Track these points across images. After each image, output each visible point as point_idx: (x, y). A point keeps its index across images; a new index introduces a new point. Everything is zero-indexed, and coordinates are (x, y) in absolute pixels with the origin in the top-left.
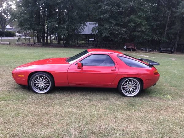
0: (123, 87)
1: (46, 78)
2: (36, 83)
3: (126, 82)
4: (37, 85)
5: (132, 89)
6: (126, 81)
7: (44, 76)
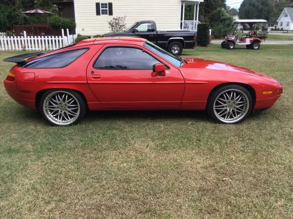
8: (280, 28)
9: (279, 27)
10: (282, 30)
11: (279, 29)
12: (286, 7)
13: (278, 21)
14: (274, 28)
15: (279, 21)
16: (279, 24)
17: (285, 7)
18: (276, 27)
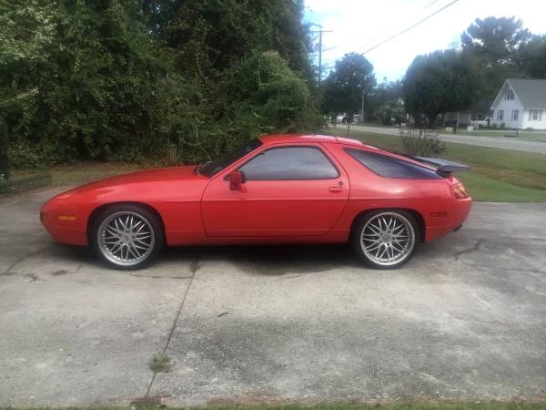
0: (364, 237)
1: (146, 229)
2: (113, 231)
3: (375, 222)
4: (115, 236)
5: (391, 245)
6: (376, 220)
7: (143, 222)
8: (499, 123)
9: (494, 120)
10: (503, 127)
11: (495, 125)
12: (510, 77)
13: (492, 108)
14: (484, 123)
15: (496, 109)
16: (495, 115)
17: (506, 77)
18: (489, 120)
